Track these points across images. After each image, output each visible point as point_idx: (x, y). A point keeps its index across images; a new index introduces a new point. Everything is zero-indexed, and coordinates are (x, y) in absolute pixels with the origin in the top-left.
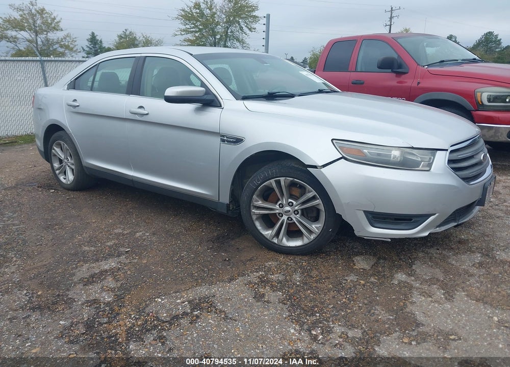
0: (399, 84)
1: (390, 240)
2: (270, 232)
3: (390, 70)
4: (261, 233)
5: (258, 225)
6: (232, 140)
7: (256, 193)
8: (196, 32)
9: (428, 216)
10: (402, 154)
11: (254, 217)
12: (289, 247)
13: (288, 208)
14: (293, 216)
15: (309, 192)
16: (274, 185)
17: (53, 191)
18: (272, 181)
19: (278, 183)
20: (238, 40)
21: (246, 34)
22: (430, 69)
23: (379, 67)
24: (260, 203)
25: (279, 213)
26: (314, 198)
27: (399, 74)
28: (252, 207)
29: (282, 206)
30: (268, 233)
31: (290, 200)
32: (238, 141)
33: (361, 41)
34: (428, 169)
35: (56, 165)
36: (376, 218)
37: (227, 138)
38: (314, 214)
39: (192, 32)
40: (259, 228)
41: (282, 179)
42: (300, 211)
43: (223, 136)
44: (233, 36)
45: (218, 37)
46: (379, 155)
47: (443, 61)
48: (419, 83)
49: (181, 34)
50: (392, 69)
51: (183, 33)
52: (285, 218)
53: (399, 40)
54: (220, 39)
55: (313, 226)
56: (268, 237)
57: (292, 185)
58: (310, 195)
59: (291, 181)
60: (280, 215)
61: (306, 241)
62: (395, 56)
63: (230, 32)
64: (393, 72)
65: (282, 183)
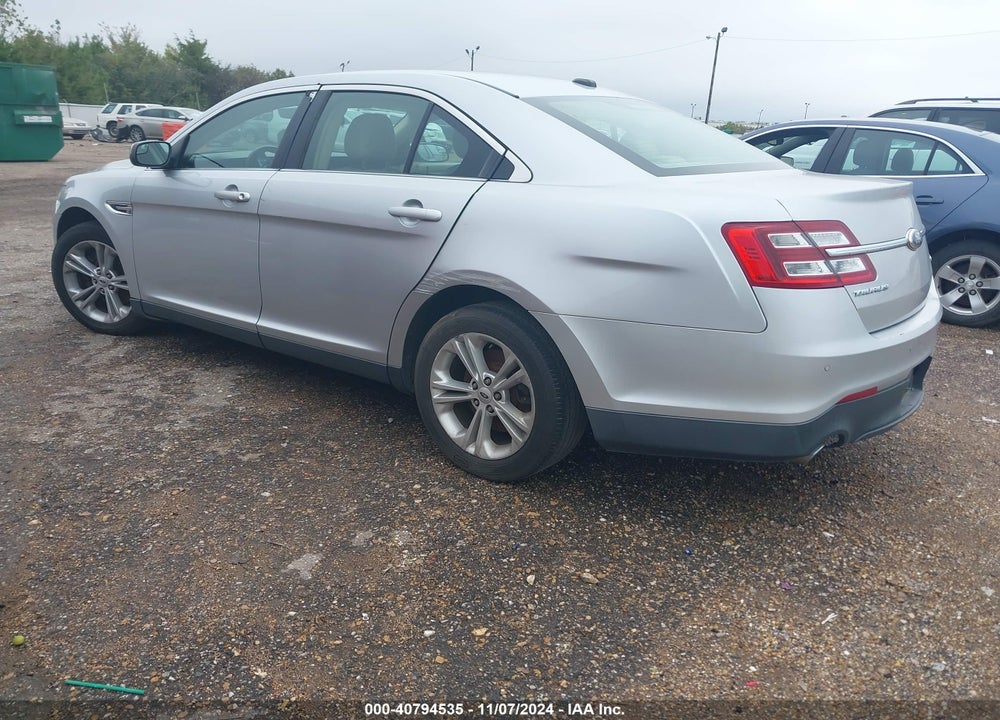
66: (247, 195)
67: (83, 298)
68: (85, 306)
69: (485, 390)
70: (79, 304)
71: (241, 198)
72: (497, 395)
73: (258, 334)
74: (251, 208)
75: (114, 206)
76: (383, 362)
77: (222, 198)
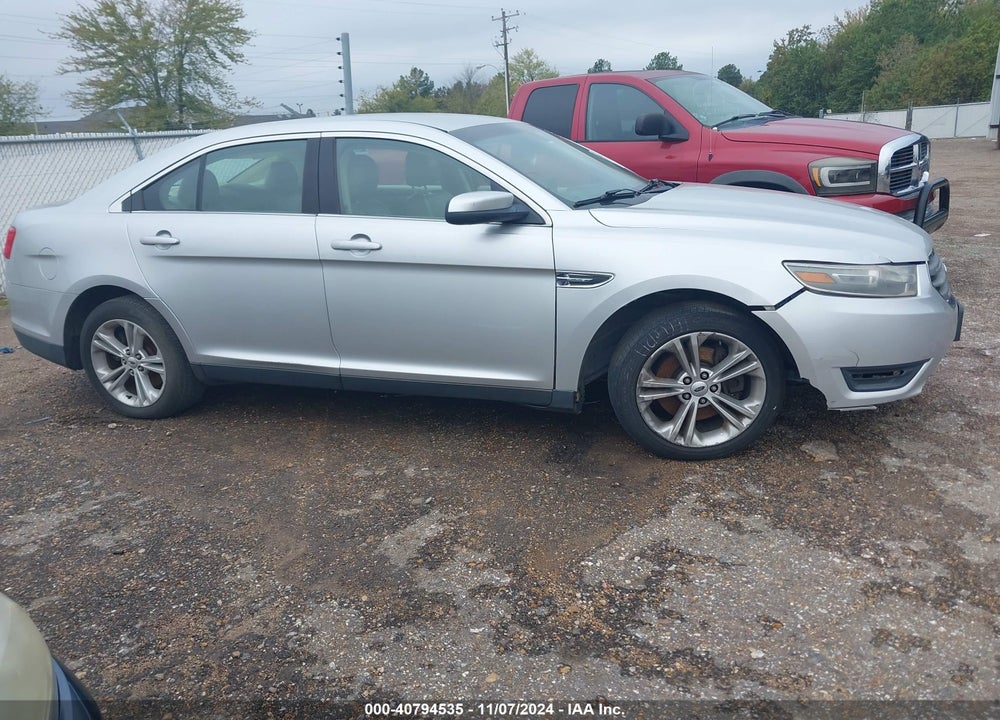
0: (668, 160)
1: (875, 408)
2: (671, 427)
3: (657, 137)
4: (656, 433)
5: (649, 419)
6: (584, 280)
7: (646, 365)
8: (111, 64)
9: (920, 364)
10: (884, 272)
11: (642, 407)
12: (706, 447)
13: (699, 384)
14: (709, 396)
15: (740, 351)
16: (680, 347)
17: (115, 425)
18: (677, 341)
19: (686, 343)
20: (207, 79)
21: (224, 67)
22: (724, 131)
23: (639, 132)
24: (651, 382)
25: (684, 395)
26: (747, 360)
27: (668, 142)
28: (638, 391)
29: (689, 381)
30: (668, 430)
31: (703, 370)
32: (598, 279)
33: (587, 86)
34: (913, 293)
35: (103, 372)
36: (859, 377)
37: (571, 276)
38: (741, 387)
39: (103, 65)
40: (651, 424)
41: (694, 336)
42: (719, 386)
43: (562, 275)
44: (196, 73)
45: (163, 74)
46: (852, 279)
47: (737, 118)
48: (711, 157)
49: (78, 70)
50: (660, 135)
51: (81, 67)
52: (695, 400)
53: (657, 83)
54: (167, 79)
55: (746, 406)
56: (668, 438)
57: (709, 343)
58: (741, 355)
59: (710, 336)
60: (687, 396)
61: (733, 432)
62: (660, 112)
63: (189, 64)
64: (661, 139)
65: (694, 343)
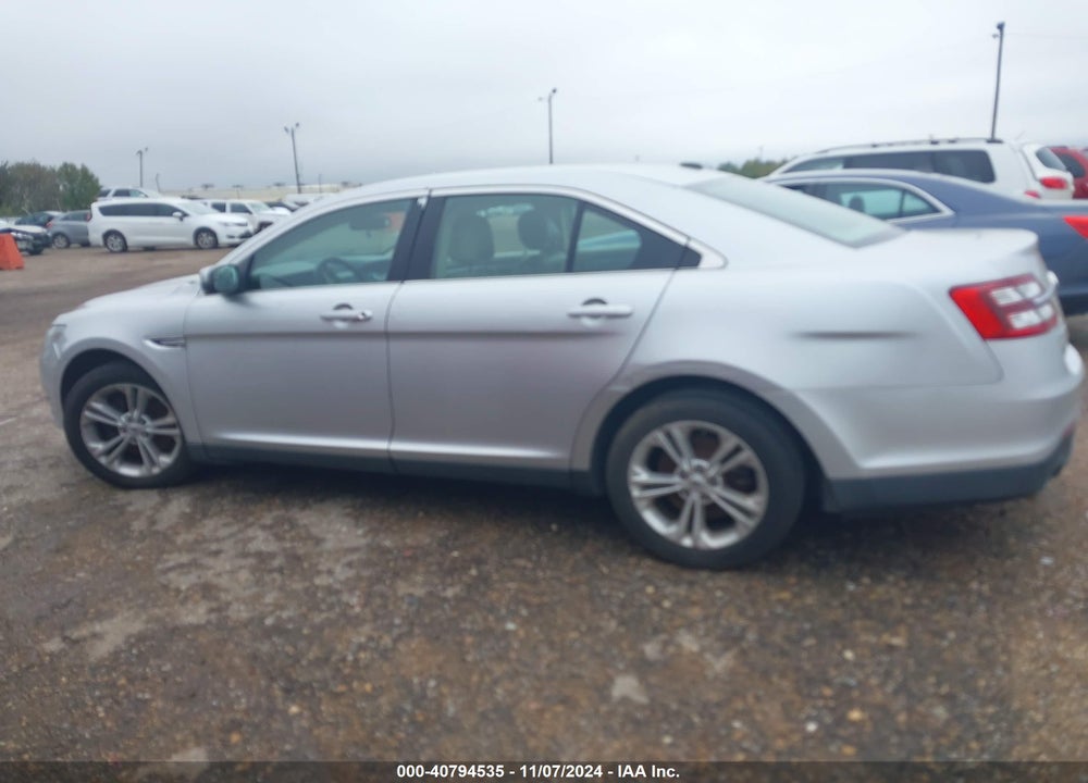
66: (369, 313)
67: (108, 452)
68: (112, 462)
69: (698, 478)
70: (103, 460)
71: (361, 317)
72: (712, 482)
73: (390, 460)
74: (377, 325)
75: (158, 342)
76: (565, 466)
77: (329, 319)
